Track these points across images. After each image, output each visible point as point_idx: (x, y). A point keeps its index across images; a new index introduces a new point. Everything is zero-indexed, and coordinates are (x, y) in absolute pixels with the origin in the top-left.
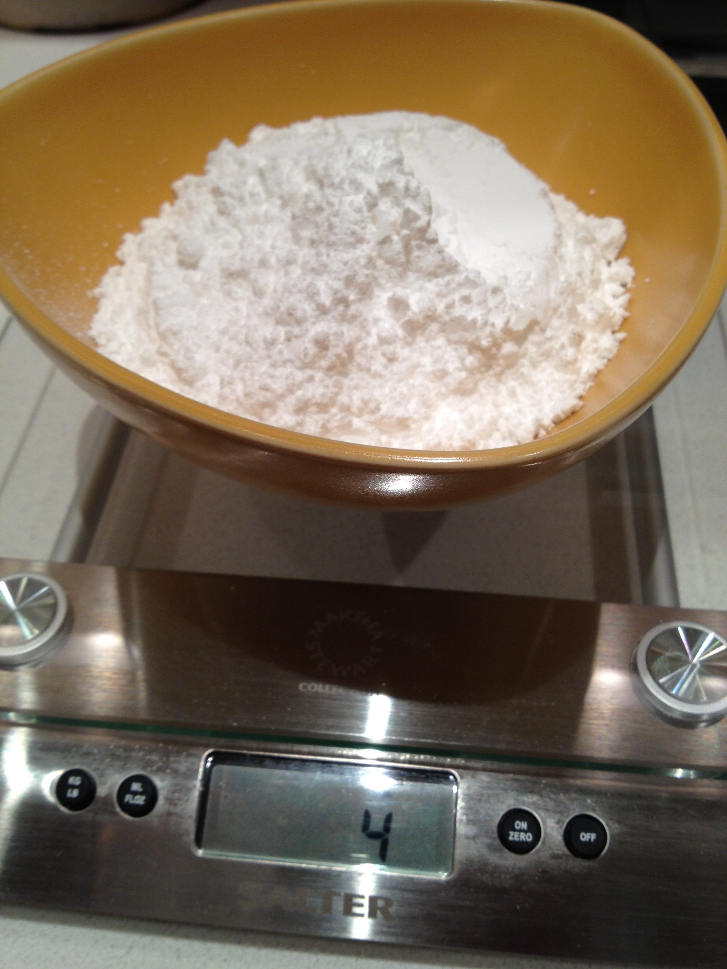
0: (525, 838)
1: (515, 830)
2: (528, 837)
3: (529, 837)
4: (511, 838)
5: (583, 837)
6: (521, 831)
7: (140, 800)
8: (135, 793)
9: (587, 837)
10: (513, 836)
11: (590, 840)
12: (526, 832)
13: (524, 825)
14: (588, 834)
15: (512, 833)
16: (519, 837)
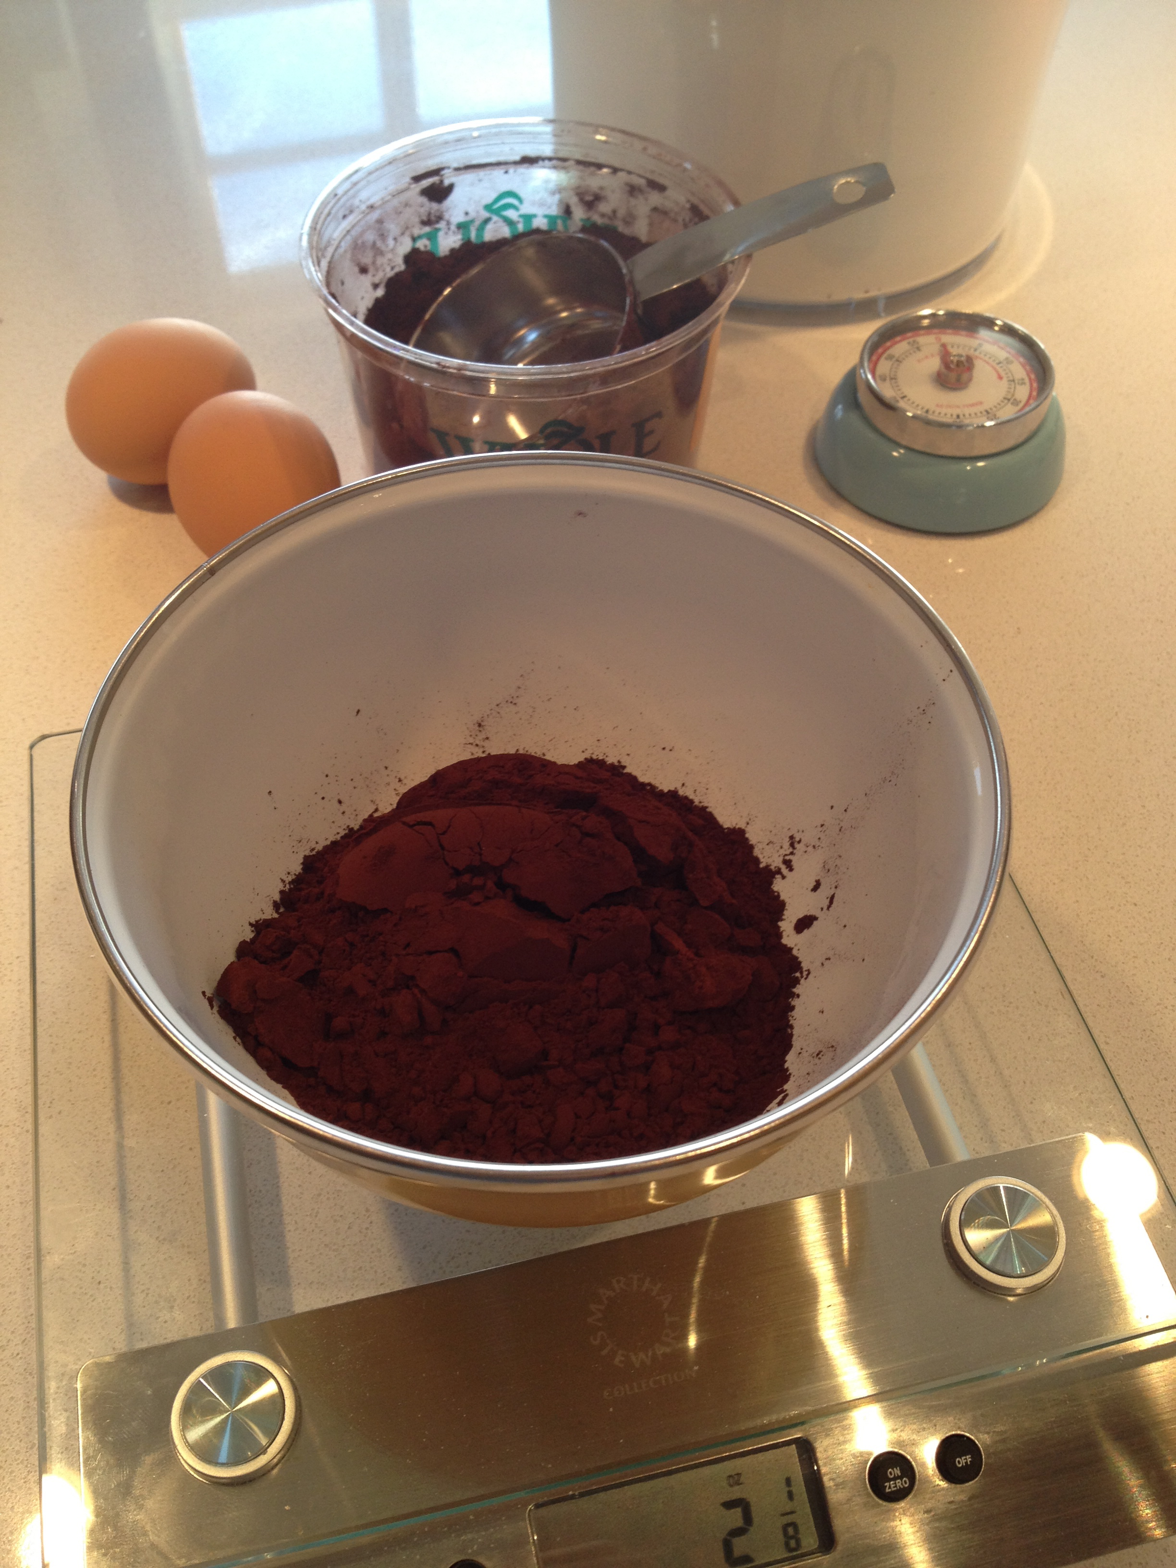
0: (902, 1484)
1: (889, 1480)
3: (906, 1482)
4: (887, 1490)
5: (959, 1462)
6: (895, 1479)
9: (963, 1461)
10: (890, 1487)
11: (966, 1463)
12: (901, 1478)
13: (897, 1471)
14: (963, 1458)
15: (887, 1485)
16: (896, 1486)
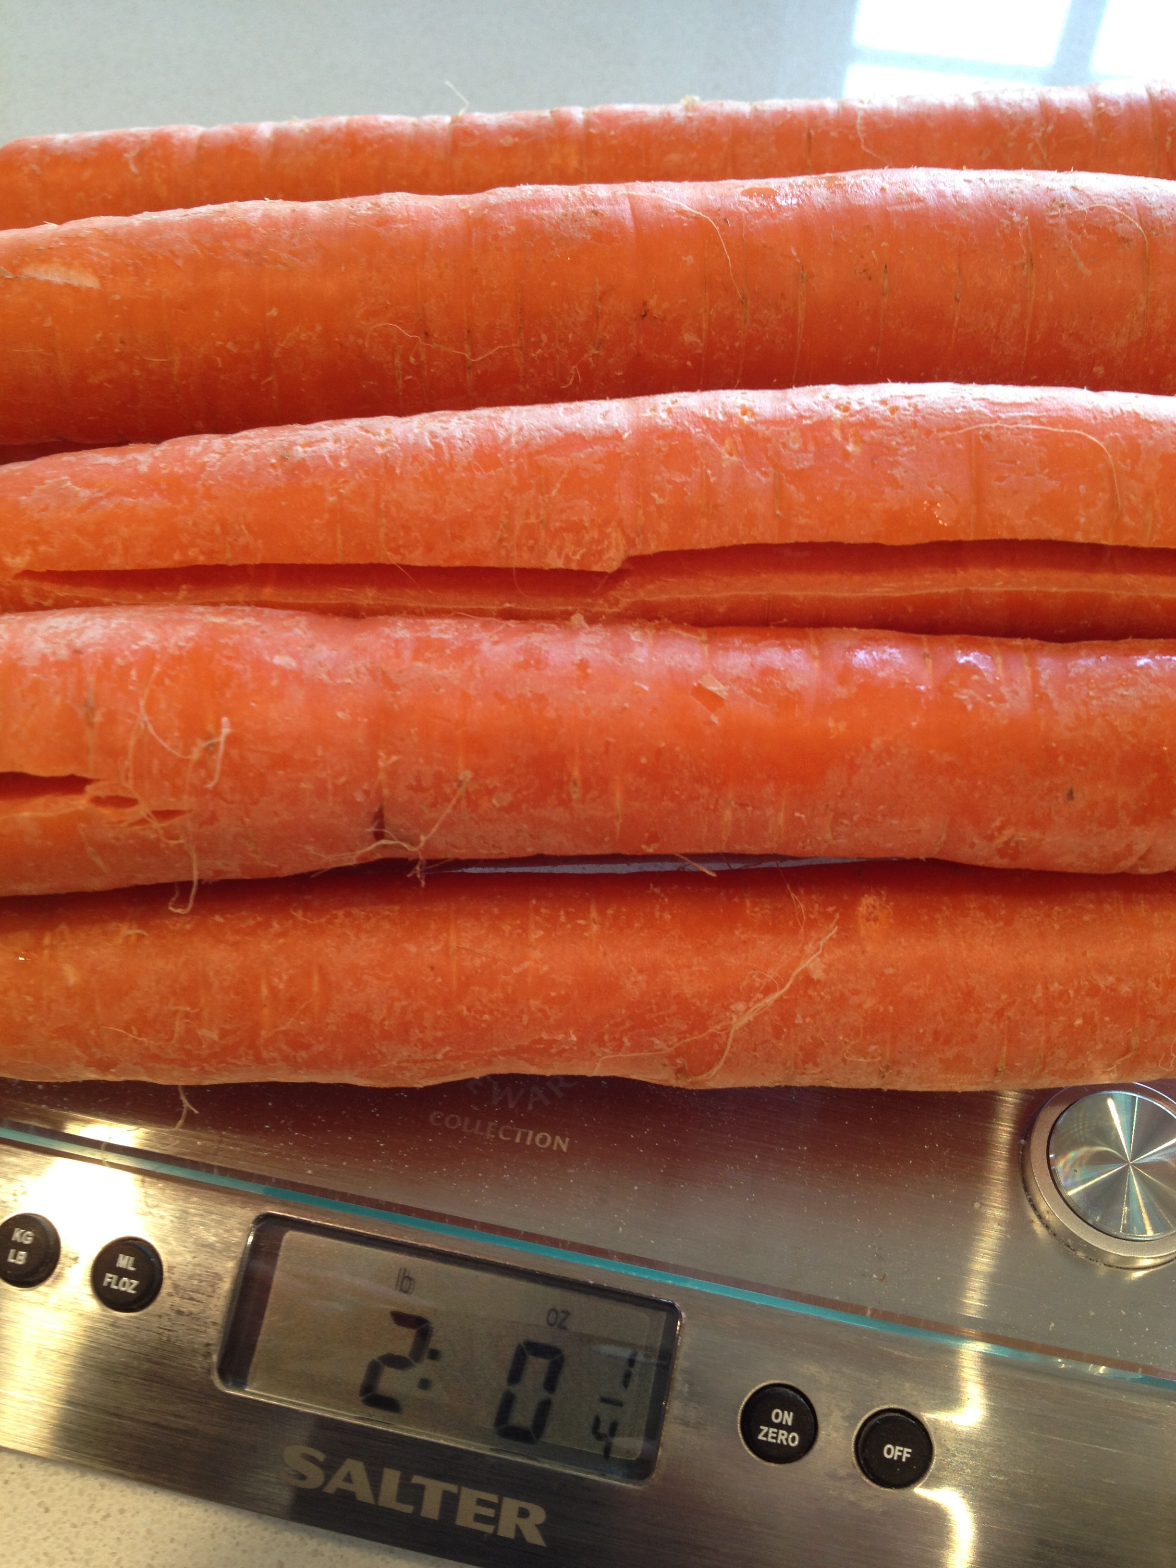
0: (787, 1440)
1: (771, 1424)
2: (792, 1440)
4: (761, 1437)
5: (889, 1451)
6: (780, 1426)
7: (129, 1286)
8: (122, 1273)
9: (894, 1452)
10: (766, 1434)
11: (900, 1457)
12: (789, 1429)
13: (788, 1418)
14: (898, 1448)
15: (765, 1429)
16: (776, 1438)
